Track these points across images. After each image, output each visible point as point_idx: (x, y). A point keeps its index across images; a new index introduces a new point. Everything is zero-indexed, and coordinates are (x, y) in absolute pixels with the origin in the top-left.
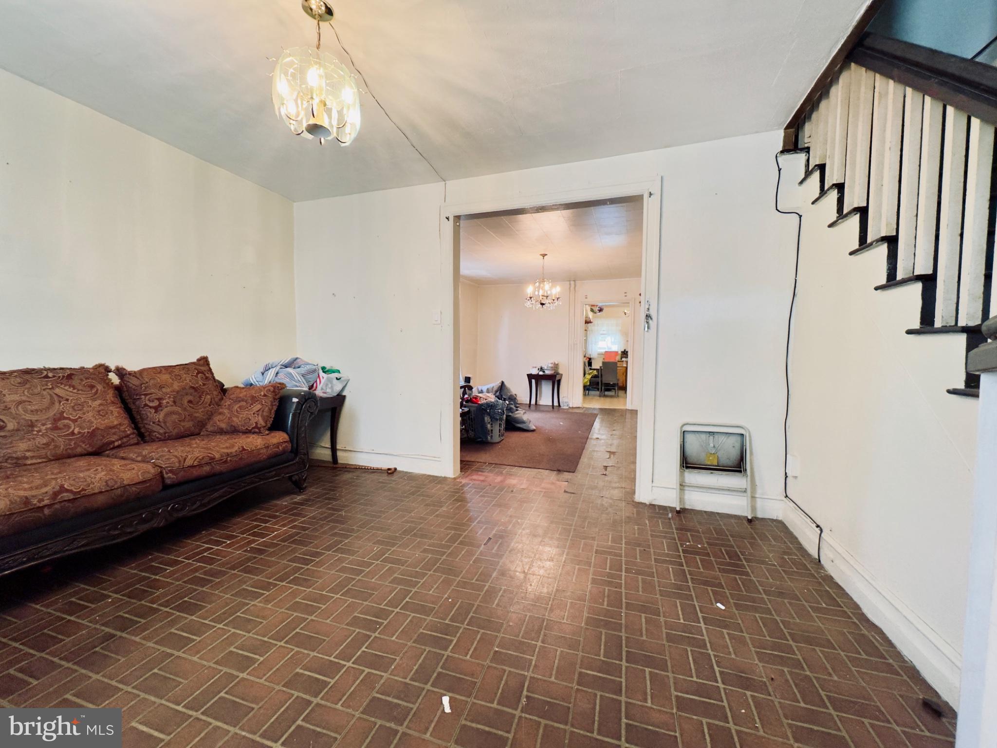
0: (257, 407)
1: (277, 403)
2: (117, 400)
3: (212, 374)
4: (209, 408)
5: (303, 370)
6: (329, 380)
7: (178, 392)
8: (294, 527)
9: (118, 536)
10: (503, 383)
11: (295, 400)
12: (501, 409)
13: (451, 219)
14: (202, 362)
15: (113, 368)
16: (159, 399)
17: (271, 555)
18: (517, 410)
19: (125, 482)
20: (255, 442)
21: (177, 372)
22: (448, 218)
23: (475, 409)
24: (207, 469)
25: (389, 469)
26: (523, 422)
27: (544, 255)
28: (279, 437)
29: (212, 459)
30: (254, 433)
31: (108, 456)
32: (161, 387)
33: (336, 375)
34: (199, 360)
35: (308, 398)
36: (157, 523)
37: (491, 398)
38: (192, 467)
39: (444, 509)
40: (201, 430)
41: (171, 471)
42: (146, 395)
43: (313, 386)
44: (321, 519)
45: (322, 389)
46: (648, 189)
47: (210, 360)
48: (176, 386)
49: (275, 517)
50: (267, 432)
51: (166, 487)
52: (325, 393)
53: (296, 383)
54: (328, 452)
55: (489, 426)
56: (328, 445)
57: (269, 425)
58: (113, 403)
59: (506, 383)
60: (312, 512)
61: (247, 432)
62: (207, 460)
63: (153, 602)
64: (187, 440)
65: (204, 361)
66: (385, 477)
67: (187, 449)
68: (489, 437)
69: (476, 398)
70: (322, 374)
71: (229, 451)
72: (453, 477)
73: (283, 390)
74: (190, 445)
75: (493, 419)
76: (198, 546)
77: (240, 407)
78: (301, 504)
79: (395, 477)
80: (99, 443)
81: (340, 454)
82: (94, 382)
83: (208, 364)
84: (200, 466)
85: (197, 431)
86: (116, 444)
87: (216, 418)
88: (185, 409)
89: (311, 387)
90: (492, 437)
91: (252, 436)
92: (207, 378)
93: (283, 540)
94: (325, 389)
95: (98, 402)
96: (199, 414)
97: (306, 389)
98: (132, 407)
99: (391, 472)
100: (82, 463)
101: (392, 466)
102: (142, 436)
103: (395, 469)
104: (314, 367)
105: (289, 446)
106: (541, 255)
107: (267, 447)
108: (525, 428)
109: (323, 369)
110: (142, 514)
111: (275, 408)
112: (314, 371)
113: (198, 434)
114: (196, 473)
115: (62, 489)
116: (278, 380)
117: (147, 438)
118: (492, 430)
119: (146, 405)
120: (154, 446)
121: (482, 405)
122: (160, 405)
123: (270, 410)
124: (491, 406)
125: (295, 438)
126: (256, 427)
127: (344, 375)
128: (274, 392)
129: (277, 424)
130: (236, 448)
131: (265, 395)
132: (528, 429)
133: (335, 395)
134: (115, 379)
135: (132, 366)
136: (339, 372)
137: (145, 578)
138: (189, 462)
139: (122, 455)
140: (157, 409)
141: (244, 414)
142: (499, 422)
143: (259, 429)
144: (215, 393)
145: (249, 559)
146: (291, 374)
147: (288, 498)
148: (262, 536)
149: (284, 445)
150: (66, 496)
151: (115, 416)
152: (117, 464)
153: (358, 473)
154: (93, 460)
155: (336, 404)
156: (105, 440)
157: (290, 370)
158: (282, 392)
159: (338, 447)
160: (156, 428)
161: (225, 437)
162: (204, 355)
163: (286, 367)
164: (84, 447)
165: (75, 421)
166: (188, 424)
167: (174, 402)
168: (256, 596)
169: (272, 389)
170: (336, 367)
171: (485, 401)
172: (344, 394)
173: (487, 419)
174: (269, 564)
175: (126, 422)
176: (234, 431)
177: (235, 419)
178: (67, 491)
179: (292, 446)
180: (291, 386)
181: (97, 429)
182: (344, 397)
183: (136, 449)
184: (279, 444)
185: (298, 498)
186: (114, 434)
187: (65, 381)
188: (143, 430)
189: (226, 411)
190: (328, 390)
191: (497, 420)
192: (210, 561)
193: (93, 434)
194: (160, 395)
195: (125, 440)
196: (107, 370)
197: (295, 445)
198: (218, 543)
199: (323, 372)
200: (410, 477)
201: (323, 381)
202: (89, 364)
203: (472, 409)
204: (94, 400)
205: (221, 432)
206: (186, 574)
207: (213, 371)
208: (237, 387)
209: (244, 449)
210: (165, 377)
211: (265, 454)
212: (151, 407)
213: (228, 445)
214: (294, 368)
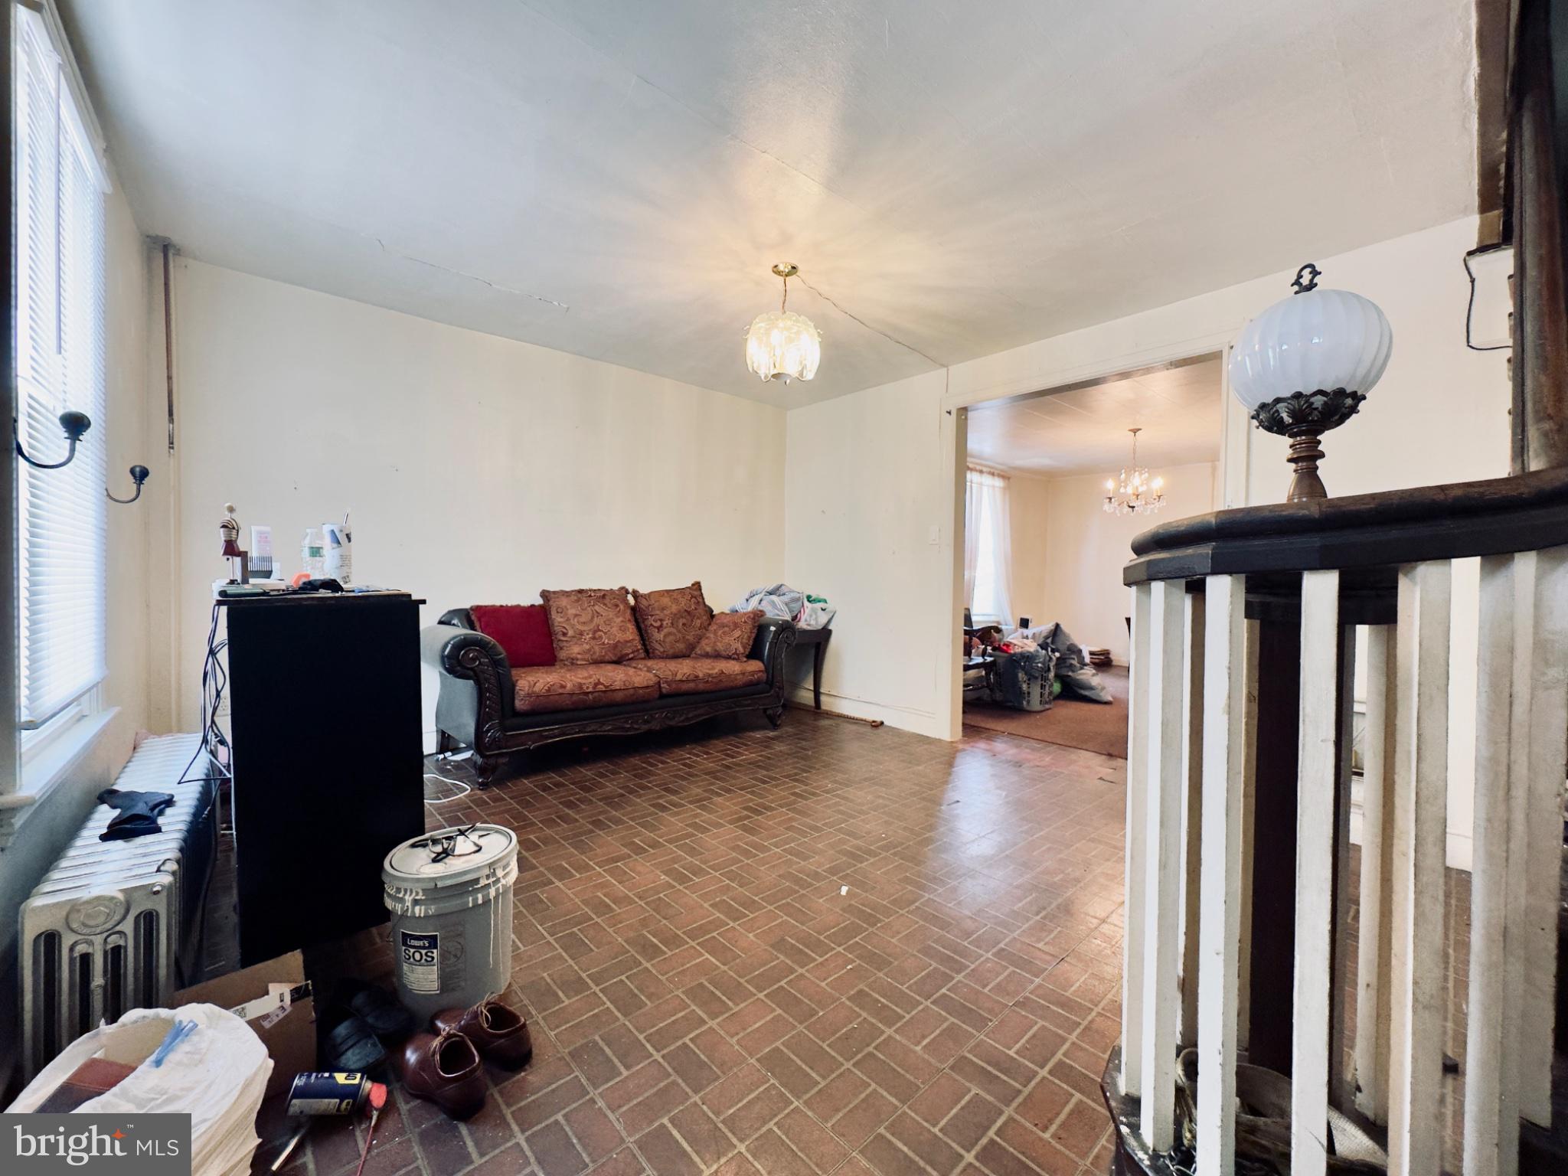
0: (737, 633)
1: (755, 631)
2: (633, 620)
3: (703, 599)
4: (699, 632)
5: (786, 598)
6: (814, 610)
7: (675, 614)
8: (761, 756)
9: (628, 729)
10: (1057, 626)
11: (773, 628)
12: (1043, 663)
13: (954, 413)
14: (695, 587)
15: (630, 591)
16: (661, 620)
17: (737, 771)
18: (1082, 669)
19: (636, 685)
20: (733, 668)
21: (675, 595)
22: (949, 413)
23: (1004, 660)
24: (692, 685)
25: (874, 722)
26: (1091, 688)
27: (1135, 431)
28: (755, 666)
29: (697, 677)
30: (734, 659)
31: (625, 665)
32: (663, 609)
33: (822, 605)
34: (693, 585)
35: (787, 628)
36: (655, 726)
37: (1029, 647)
38: (681, 681)
39: (920, 768)
40: (691, 653)
41: (666, 682)
42: (652, 616)
43: (796, 616)
44: (788, 754)
45: (806, 620)
46: (1229, 342)
47: (702, 585)
48: (674, 608)
49: (746, 745)
50: (745, 659)
51: (662, 696)
52: (809, 625)
53: (777, 611)
54: (811, 695)
55: (1025, 686)
56: (812, 688)
57: (747, 653)
58: (629, 620)
59: (1062, 626)
60: (780, 747)
61: (729, 658)
62: (691, 677)
63: (649, 782)
64: (680, 660)
65: (697, 586)
66: (868, 729)
67: (679, 666)
68: (1025, 703)
69: (1008, 645)
70: (806, 603)
71: (711, 672)
72: (949, 740)
73: (762, 619)
74: (681, 664)
75: (1031, 678)
76: (682, 755)
77: (724, 633)
78: (772, 739)
79: (880, 730)
80: (619, 655)
81: (823, 698)
82: (618, 602)
83: (700, 590)
84: (687, 681)
85: (688, 653)
86: (631, 656)
87: (704, 642)
88: (679, 632)
89: (794, 618)
90: (1028, 702)
91: (733, 662)
92: (698, 602)
93: (750, 764)
94: (810, 620)
95: (621, 619)
96: (690, 638)
97: (788, 618)
98: (643, 626)
99: (877, 725)
100: (610, 667)
101: (878, 719)
102: (648, 653)
103: (882, 723)
104: (798, 595)
105: (764, 676)
106: (1130, 430)
107: (743, 674)
108: (1094, 698)
109: (809, 598)
110: (644, 716)
111: (754, 635)
112: (797, 600)
113: (689, 656)
114: (685, 687)
115: (599, 683)
116: (760, 608)
117: (651, 655)
118: (1029, 693)
119: (651, 625)
120: (656, 661)
121: (1015, 654)
122: (661, 626)
123: (749, 637)
124: (1028, 658)
125: (771, 668)
126: (735, 653)
127: (830, 606)
128: (754, 619)
129: (754, 653)
130: (716, 671)
131: (745, 622)
132: (1098, 699)
133: (820, 628)
134: (631, 600)
135: (643, 590)
136: (825, 601)
137: (644, 768)
138: (679, 677)
139: (634, 665)
140: (659, 628)
141: (727, 639)
142: (1040, 682)
143: (738, 655)
144: (704, 618)
145: (718, 771)
146: (773, 602)
147: (762, 732)
148: (733, 757)
149: (759, 674)
150: (601, 688)
151: (631, 633)
152: (631, 671)
153: (839, 721)
154: (614, 666)
155: (820, 639)
156: (624, 652)
157: (774, 597)
158: (762, 620)
159: (822, 690)
160: (657, 646)
161: (709, 661)
162: (698, 580)
163: (770, 593)
164: (611, 656)
165: (605, 633)
166: (681, 646)
167: (672, 624)
168: (719, 795)
169: (752, 616)
170: (822, 597)
171: (1020, 650)
172: (830, 628)
173: (1021, 675)
174: (735, 778)
175: (637, 638)
176: (717, 656)
177: (719, 644)
178: (602, 684)
179: (767, 677)
180: (771, 613)
181: (619, 641)
182: (830, 631)
183: (643, 662)
184: (753, 673)
185: (771, 734)
186: (630, 647)
187: (601, 600)
188: (648, 647)
189: (712, 636)
190: (813, 622)
191: (1036, 678)
192: (690, 766)
193: (615, 646)
194: (662, 616)
195: (636, 654)
196: (627, 592)
197: (770, 677)
198: (697, 756)
199: (808, 601)
200: (896, 732)
201: (807, 611)
202: (615, 588)
203: (1000, 661)
204: (618, 617)
205: (707, 656)
206: (671, 771)
207: (705, 596)
208: (722, 613)
209: (723, 672)
210: (666, 601)
211: (741, 680)
212: (655, 627)
213: (710, 667)
214: (779, 596)
